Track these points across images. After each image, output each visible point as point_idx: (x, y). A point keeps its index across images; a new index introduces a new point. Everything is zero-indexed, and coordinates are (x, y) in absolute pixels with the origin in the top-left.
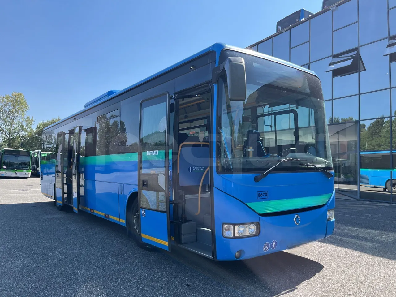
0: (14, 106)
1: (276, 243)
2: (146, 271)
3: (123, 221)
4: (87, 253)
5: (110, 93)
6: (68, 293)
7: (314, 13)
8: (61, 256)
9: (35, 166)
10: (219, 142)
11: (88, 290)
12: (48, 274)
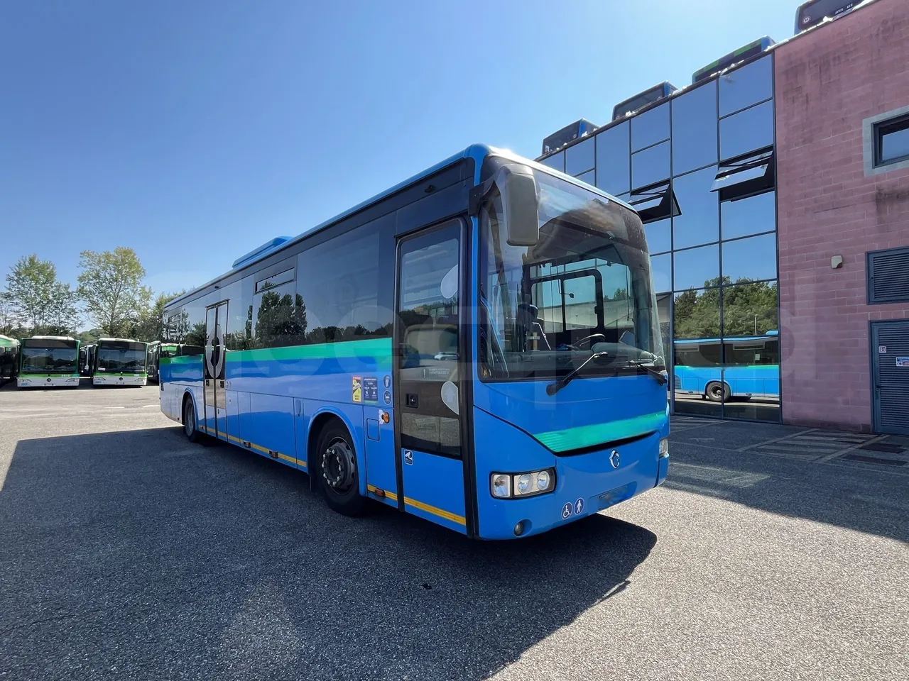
0: (120, 271)
1: (582, 502)
2: (347, 559)
3: (303, 464)
4: (238, 524)
5: (278, 241)
6: (199, 614)
7: (600, 126)
8: (189, 531)
9: (155, 366)
10: (484, 327)
11: (238, 606)
12: (161, 572)
